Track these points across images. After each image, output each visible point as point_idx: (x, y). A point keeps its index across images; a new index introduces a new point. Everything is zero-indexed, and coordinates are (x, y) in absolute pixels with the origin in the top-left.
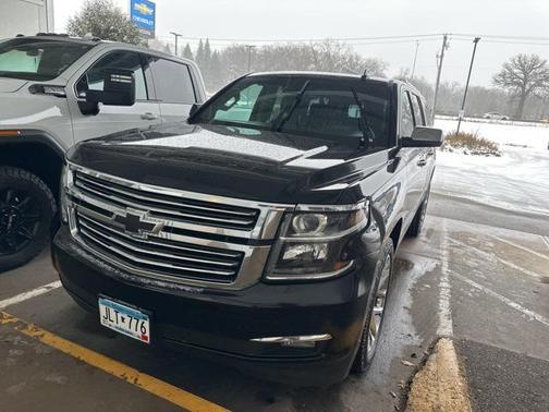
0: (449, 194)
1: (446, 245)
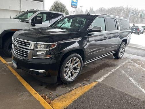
1: (126, 62)
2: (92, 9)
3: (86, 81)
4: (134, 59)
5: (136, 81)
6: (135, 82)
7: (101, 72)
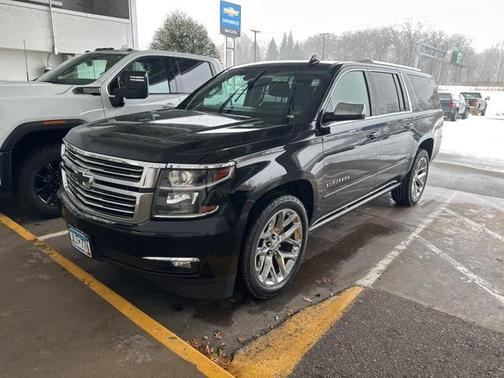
0: (487, 169)
1: (435, 214)
2: (291, 37)
3: (323, 285)
4: (459, 205)
5: (482, 276)
6: (479, 281)
7: (363, 252)
